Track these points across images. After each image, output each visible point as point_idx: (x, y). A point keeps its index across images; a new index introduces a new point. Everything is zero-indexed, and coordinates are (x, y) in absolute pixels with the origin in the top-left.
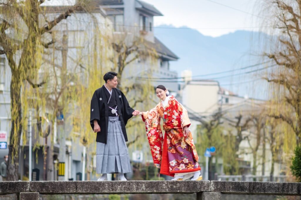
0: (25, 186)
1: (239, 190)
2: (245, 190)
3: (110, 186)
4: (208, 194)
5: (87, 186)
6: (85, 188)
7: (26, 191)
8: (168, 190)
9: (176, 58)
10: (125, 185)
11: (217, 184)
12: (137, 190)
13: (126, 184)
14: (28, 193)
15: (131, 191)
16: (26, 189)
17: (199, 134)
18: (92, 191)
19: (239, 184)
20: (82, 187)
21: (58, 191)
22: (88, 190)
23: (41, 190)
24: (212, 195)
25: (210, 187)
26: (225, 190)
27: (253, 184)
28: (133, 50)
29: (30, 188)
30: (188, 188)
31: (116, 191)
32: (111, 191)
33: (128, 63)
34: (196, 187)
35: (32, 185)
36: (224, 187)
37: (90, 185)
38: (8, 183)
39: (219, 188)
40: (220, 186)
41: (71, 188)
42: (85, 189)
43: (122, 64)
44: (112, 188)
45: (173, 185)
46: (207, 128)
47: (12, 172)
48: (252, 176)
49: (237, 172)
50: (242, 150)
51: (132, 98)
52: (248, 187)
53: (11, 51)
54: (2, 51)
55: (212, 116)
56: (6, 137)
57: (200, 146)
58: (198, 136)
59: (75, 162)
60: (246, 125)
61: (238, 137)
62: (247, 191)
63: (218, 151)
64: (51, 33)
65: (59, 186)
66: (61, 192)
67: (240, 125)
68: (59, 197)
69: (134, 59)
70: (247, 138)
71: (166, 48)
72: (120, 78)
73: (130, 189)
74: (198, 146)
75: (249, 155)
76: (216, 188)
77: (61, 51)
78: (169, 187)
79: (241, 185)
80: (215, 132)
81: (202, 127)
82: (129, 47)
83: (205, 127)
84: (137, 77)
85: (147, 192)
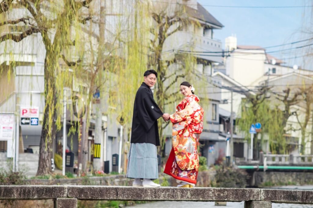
0: (62, 191)
1: (291, 200)
2: (298, 200)
3: (153, 193)
4: (258, 203)
5: (128, 192)
7: (63, 197)
8: (215, 198)
9: (221, 26)
10: (169, 192)
11: (268, 193)
12: (181, 197)
13: (170, 191)
14: (66, 199)
15: (176, 199)
16: (63, 195)
17: (244, 109)
18: (134, 198)
19: (292, 193)
20: (123, 193)
21: (97, 198)
22: (129, 197)
23: (79, 196)
24: (262, 204)
25: (260, 196)
26: (276, 199)
27: (306, 193)
28: (175, 21)
29: (68, 194)
30: (237, 196)
31: (159, 198)
32: (154, 198)
33: (169, 35)
34: (245, 195)
35: (70, 191)
36: (275, 196)
37: (132, 192)
38: (44, 188)
39: (270, 197)
40: (271, 195)
41: (111, 194)
42: (126, 196)
43: (163, 37)
44: (155, 195)
45: (220, 193)
46: (252, 103)
47: (45, 156)
48: (300, 155)
49: (284, 151)
50: (289, 126)
51: (173, 72)
52: (301, 196)
53: (46, 30)
54: (37, 30)
55: (259, 90)
56: (38, 112)
57: (245, 121)
58: (243, 111)
59: (111, 138)
60: (295, 100)
61: (286, 112)
62: (300, 200)
63: (264, 128)
64: (88, 7)
65: (98, 192)
66: (100, 198)
67: (288, 99)
68: (94, 182)
69: (175, 31)
70: (295, 113)
71: (210, 15)
72: (160, 51)
73: (174, 196)
74: (243, 122)
75: (296, 132)
76: (266, 197)
77: (98, 25)
78: (216, 194)
79: (293, 194)
80: (261, 107)
81: (247, 101)
82: (170, 17)
83: (250, 101)
84: (179, 50)
85: (192, 200)
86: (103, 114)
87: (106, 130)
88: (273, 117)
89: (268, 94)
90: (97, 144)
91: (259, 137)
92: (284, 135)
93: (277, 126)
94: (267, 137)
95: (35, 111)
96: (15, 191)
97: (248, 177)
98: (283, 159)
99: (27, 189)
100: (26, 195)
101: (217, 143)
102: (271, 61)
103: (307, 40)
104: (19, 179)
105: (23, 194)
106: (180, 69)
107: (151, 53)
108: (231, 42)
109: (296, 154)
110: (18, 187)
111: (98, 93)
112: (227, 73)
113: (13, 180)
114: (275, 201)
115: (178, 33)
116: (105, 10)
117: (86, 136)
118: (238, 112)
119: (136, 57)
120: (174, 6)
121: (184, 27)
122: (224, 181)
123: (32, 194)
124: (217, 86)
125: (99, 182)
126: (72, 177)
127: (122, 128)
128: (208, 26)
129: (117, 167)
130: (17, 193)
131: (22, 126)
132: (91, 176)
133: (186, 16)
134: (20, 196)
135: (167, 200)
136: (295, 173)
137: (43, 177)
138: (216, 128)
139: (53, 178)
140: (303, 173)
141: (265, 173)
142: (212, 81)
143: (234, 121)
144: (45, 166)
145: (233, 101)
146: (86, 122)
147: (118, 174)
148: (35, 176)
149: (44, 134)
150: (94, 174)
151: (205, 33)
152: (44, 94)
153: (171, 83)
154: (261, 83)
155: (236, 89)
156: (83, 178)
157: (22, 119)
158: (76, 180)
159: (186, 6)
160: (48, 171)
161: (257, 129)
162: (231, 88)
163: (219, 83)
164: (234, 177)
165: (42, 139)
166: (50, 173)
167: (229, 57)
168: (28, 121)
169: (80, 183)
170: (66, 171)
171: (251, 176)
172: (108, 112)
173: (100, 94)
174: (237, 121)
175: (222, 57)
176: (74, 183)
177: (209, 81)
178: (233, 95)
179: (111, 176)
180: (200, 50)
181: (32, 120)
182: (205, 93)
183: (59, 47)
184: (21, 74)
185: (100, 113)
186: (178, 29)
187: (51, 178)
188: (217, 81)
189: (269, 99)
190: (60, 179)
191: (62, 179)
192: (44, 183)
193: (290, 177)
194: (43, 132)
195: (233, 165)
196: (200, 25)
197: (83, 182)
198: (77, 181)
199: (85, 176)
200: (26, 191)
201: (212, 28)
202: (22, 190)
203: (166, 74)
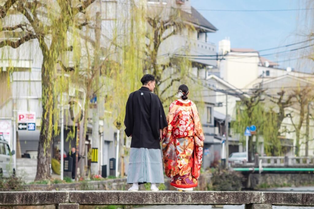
0: (64, 197)
1: (291, 202)
2: (298, 202)
3: (154, 198)
4: (259, 206)
5: (129, 197)
6: (127, 199)
7: (65, 202)
8: (216, 202)
9: (215, 29)
10: (170, 196)
11: (268, 195)
12: (182, 201)
13: (172, 195)
14: (67, 205)
15: (177, 203)
16: (65, 200)
18: (135, 203)
19: (292, 195)
20: (124, 198)
21: (99, 203)
22: (131, 202)
23: (81, 201)
24: (263, 207)
25: (260, 199)
26: (276, 202)
27: (306, 196)
28: (170, 25)
29: (70, 199)
30: (237, 200)
31: (160, 202)
32: (155, 202)
33: (164, 39)
34: (246, 199)
35: (72, 196)
36: (275, 199)
37: (133, 196)
38: (46, 193)
39: (270, 200)
40: (271, 197)
41: (113, 199)
42: (128, 201)
43: (158, 41)
44: (156, 199)
45: (221, 197)
46: (247, 105)
47: (43, 161)
48: (295, 156)
49: (279, 153)
50: (284, 128)
51: (169, 76)
52: (301, 198)
53: (43, 36)
54: (34, 36)
55: (253, 92)
56: (35, 117)
57: (239, 124)
58: (237, 113)
59: (108, 142)
60: (289, 102)
61: (280, 114)
62: (300, 203)
63: (259, 130)
64: (85, 13)
65: (100, 197)
66: (102, 203)
67: (282, 101)
68: (92, 186)
69: (170, 35)
70: (289, 115)
71: (204, 19)
72: (156, 55)
73: (175, 200)
74: (238, 125)
75: (291, 133)
76: (266, 199)
77: (94, 30)
78: (217, 198)
79: (294, 197)
80: (256, 110)
81: (241, 103)
82: (165, 21)
83: (244, 103)
84: (174, 54)
85: (193, 203)
86: (100, 119)
87: (102, 134)
88: (268, 119)
89: (263, 97)
90: (94, 149)
91: (254, 139)
92: (279, 137)
93: (272, 128)
94: (261, 139)
95: (32, 116)
96: (17, 197)
97: (244, 179)
98: (278, 161)
99: (29, 195)
100: (28, 200)
101: (212, 146)
102: (265, 63)
103: (302, 42)
104: (18, 184)
105: (25, 200)
106: (175, 73)
107: (146, 57)
108: (225, 45)
109: (291, 156)
110: (20, 193)
111: (95, 98)
112: (222, 76)
113: (13, 186)
114: (276, 203)
115: (173, 37)
116: (100, 15)
117: (83, 141)
118: (233, 115)
119: (133, 62)
120: (168, 11)
121: (179, 31)
122: (220, 184)
123: (34, 199)
124: (212, 90)
125: (97, 186)
126: (70, 181)
127: (118, 132)
128: (203, 30)
129: (114, 171)
130: (19, 199)
131: (19, 131)
132: (89, 181)
133: (180, 20)
134: (22, 202)
135: (168, 204)
136: (290, 175)
137: (42, 182)
138: (211, 130)
139: (51, 183)
140: (298, 175)
141: (260, 175)
142: (206, 84)
143: (229, 124)
144: (44, 171)
145: (229, 104)
146: (84, 127)
147: (115, 178)
148: (33, 181)
149: (42, 139)
150: (92, 178)
151: (200, 36)
152: (42, 99)
153: (166, 87)
154: (256, 86)
155: (231, 92)
156: (82, 182)
157: (19, 124)
158: (74, 184)
159: (180, 10)
160: (46, 176)
161: (252, 131)
162: (226, 91)
163: (213, 86)
164: (230, 179)
165: (40, 144)
166: (48, 178)
167: (223, 61)
168: (25, 127)
169: (78, 188)
170: (64, 176)
171: (246, 179)
172: (104, 116)
173: (97, 99)
174: (231, 124)
175: (216, 61)
176: (72, 187)
177: (204, 84)
178: (228, 98)
179: (108, 180)
180: (195, 54)
181: (29, 125)
182: (201, 96)
183: (56, 53)
184: (19, 79)
185: (97, 118)
186: (173, 33)
187: (49, 183)
188: (212, 84)
189: (264, 102)
190: (59, 184)
191: (61, 184)
192: (43, 188)
193: (285, 179)
194: (41, 137)
195: (229, 168)
196: (194, 29)
197: (82, 187)
198: (75, 186)
199: (83, 180)
200: (28, 197)
201: (206, 32)
202: (24, 196)
203: (161, 78)
